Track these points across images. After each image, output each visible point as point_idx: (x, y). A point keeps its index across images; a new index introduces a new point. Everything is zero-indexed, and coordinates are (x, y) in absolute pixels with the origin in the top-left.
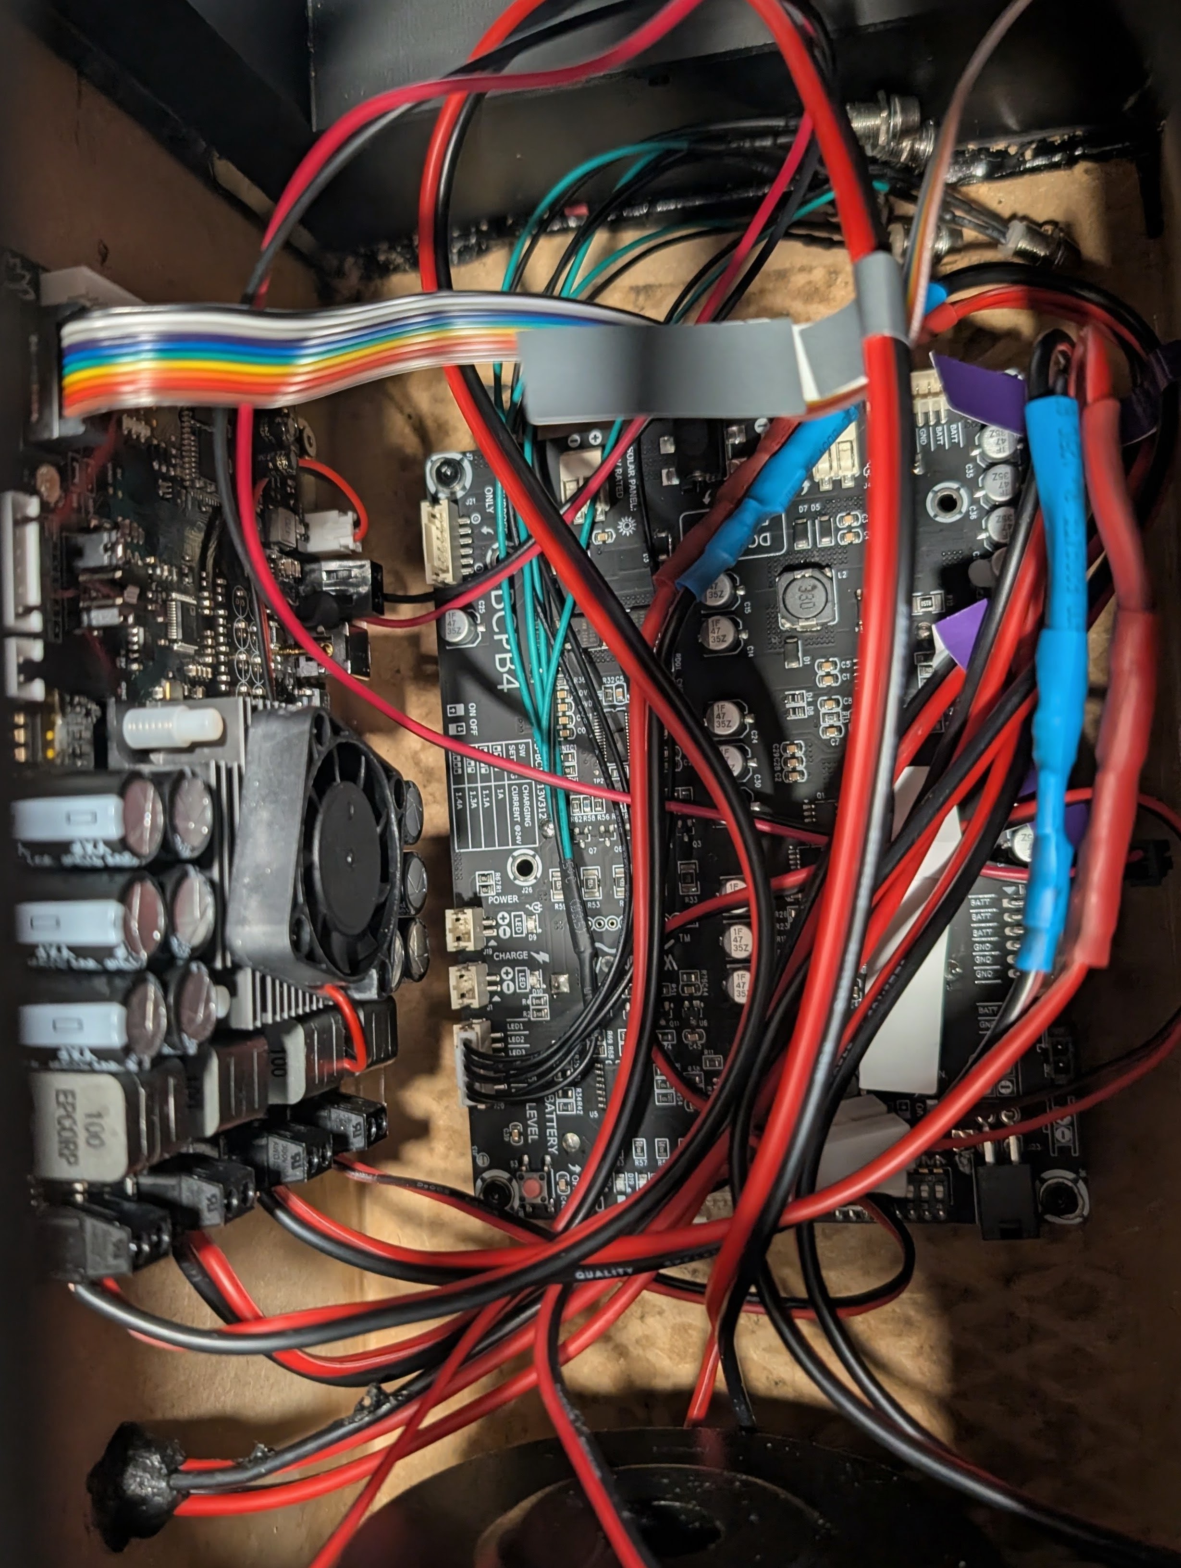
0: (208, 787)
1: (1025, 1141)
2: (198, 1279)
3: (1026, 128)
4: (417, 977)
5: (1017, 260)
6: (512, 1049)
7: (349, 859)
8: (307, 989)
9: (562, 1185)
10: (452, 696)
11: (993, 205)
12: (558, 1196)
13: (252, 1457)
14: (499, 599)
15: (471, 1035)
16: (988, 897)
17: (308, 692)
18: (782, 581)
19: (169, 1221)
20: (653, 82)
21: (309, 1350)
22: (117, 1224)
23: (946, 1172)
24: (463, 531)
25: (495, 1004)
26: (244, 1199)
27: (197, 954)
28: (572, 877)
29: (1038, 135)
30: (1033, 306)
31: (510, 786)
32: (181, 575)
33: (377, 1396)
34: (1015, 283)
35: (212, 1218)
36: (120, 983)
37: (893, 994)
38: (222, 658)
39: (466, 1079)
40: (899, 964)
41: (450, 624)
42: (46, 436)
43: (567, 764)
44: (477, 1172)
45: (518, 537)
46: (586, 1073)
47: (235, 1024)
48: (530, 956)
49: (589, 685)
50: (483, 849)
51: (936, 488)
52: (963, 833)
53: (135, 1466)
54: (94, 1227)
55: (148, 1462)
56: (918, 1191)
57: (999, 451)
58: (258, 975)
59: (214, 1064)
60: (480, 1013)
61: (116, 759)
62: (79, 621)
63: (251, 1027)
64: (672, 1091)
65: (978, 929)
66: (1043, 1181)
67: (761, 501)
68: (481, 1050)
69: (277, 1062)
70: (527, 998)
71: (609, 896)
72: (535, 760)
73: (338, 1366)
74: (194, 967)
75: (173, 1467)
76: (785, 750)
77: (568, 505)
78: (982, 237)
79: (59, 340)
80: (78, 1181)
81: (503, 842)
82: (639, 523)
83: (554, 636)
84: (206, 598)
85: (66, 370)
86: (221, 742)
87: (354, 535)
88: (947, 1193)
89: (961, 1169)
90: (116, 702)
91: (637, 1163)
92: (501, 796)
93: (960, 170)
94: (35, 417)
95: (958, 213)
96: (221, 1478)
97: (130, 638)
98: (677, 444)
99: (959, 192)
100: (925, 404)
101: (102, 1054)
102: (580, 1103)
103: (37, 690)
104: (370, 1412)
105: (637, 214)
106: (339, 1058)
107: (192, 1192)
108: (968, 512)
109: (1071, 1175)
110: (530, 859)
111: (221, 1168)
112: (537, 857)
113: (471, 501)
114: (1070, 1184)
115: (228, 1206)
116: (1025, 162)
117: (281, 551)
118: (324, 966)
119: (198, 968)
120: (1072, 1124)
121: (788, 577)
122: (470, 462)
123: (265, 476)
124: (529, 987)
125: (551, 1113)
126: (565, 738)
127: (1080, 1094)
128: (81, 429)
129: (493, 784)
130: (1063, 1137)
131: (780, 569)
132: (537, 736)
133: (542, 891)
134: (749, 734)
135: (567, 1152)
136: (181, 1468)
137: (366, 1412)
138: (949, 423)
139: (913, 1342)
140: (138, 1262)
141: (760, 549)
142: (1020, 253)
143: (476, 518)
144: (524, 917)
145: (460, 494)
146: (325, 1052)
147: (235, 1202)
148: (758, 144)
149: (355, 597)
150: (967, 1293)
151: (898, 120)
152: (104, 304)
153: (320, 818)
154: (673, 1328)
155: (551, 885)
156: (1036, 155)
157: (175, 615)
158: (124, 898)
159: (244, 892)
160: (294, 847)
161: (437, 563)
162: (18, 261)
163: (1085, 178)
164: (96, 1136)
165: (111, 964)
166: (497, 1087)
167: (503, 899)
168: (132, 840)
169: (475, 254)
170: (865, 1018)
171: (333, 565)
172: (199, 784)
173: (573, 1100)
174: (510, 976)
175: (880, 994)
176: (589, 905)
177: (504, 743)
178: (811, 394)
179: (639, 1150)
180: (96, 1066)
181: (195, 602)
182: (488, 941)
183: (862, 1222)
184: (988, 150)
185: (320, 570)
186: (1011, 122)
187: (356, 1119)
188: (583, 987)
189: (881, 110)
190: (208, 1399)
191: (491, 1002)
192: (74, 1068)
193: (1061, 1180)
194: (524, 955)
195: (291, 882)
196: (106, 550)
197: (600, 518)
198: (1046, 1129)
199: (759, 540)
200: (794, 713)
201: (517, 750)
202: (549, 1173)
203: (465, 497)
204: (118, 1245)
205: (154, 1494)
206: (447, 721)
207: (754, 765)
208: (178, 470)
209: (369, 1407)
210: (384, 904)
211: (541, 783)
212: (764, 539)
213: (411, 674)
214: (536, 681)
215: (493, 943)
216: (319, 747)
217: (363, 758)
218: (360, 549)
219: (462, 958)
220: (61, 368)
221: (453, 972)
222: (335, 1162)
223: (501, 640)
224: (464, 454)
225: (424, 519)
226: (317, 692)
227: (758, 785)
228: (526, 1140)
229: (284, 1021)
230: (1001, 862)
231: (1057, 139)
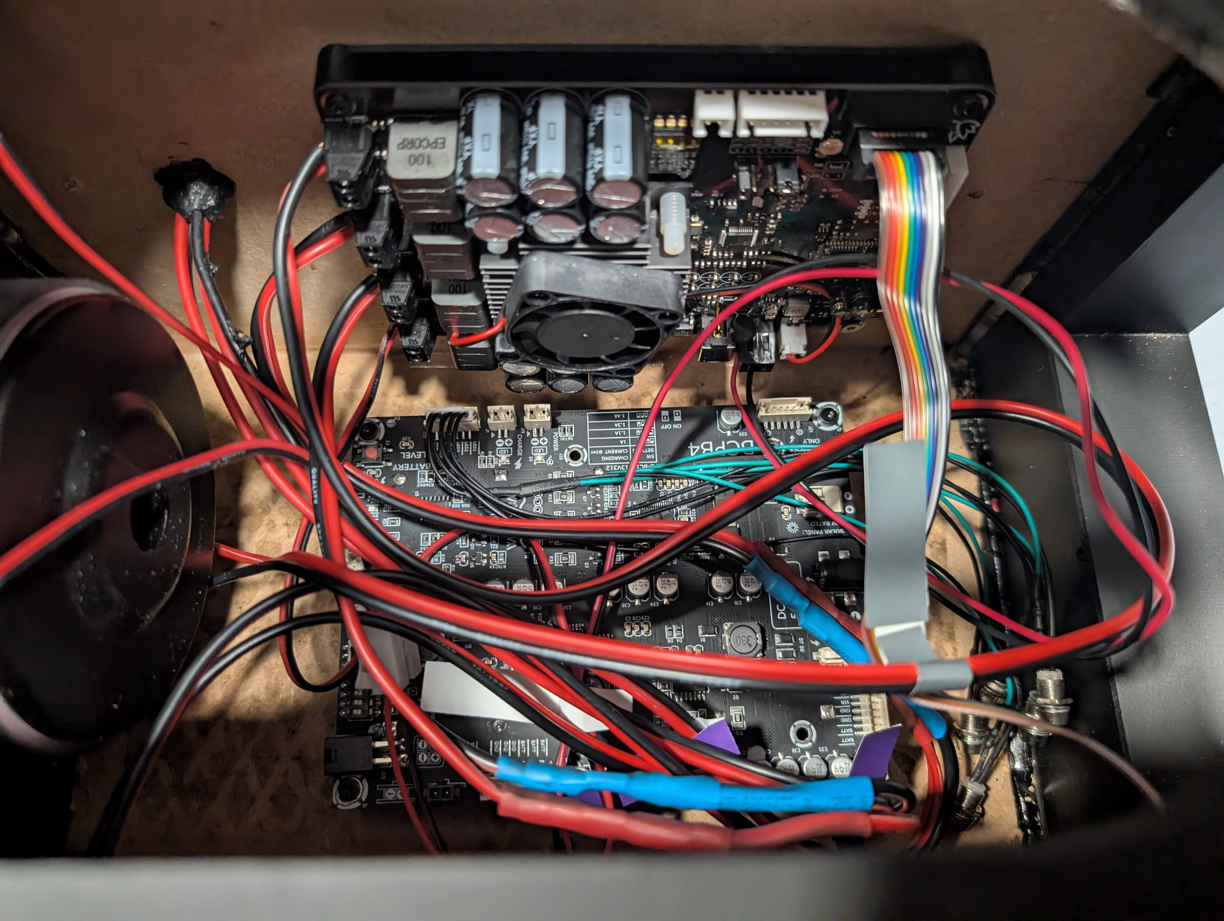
0: (634, 242)
1: (388, 770)
2: (323, 230)
3: (1045, 798)
4: (509, 384)
5: (960, 788)
6: (461, 444)
7: (585, 335)
8: (503, 306)
9: (373, 472)
10: (686, 414)
11: (995, 775)
12: (366, 470)
13: (210, 263)
14: (747, 445)
15: (471, 417)
16: (546, 751)
17: (692, 322)
18: (755, 625)
19: (360, 208)
20: (1080, 552)
21: (275, 300)
22: (360, 173)
23: (370, 717)
24: (792, 424)
25: (490, 434)
26: (372, 261)
27: (529, 230)
28: (569, 484)
29: (1040, 806)
30: (931, 796)
31: (628, 448)
32: (770, 237)
33: (244, 341)
34: (945, 785)
35: (361, 239)
36: (512, 176)
37: (485, 681)
38: (716, 263)
39: (443, 413)
40: (505, 686)
41: (733, 413)
42: (862, 140)
43: (641, 484)
44: (384, 420)
45: (787, 458)
46: (444, 490)
47: (483, 258)
48: (519, 457)
49: (691, 499)
50: (588, 430)
51: (812, 727)
52: (588, 733)
53: (208, 190)
54: (359, 159)
55: (210, 198)
56: (358, 698)
57: (835, 768)
58: (514, 273)
59: (459, 242)
60: (484, 425)
61: (654, 187)
62: (742, 164)
63: (481, 267)
64: (430, 544)
65: (526, 744)
66: (361, 780)
67: (807, 610)
68: (460, 423)
69: (458, 288)
70: (492, 454)
71: (556, 507)
72: (644, 464)
73: (265, 318)
74: (521, 227)
75: (206, 214)
76: (645, 623)
77: (807, 489)
78: (974, 767)
79: (924, 150)
80: (388, 153)
81: (593, 443)
82: (794, 536)
83: (722, 479)
84: (754, 253)
85: (904, 154)
86: (663, 254)
87: (791, 354)
88: (356, 718)
89: (371, 727)
90: (690, 188)
91: (385, 520)
92: (622, 442)
93: (1018, 754)
94: (875, 134)
95: (991, 750)
96: (198, 242)
97: (731, 200)
98: (844, 560)
99: (1004, 753)
100: (868, 722)
101: (467, 163)
102: (424, 485)
103: (700, 133)
104: (234, 337)
105: (993, 544)
106: (459, 329)
107: (379, 226)
108: (797, 747)
109: (364, 799)
110: (581, 459)
111: (393, 247)
112: (582, 464)
113: (811, 429)
114: (358, 797)
115: (367, 250)
116: (1023, 797)
117: (782, 307)
118: (518, 314)
119: (520, 230)
120: (397, 800)
121: (758, 629)
122: (836, 430)
123: (830, 296)
124: (499, 456)
125: (419, 467)
126: (657, 484)
127: (416, 805)
128: (866, 162)
129: (630, 437)
130: (389, 794)
131: (762, 624)
132: (659, 466)
133: (559, 465)
134: (657, 601)
135: (394, 476)
136: (205, 219)
137: (234, 334)
138: (855, 737)
139: (263, 695)
140: (335, 185)
141: (776, 612)
142: (964, 790)
143: (800, 432)
144: (544, 454)
145: (815, 423)
146: (463, 320)
147: (371, 254)
148: (1039, 620)
149: (752, 353)
150: (293, 732)
151: (1053, 711)
152: (946, 183)
153: (612, 315)
154: (279, 544)
155: (564, 471)
156: (1027, 803)
157: (744, 231)
158: (567, 179)
159: (567, 264)
160: (594, 296)
161: (771, 406)
162: (973, 131)
163: (1012, 836)
164: (416, 160)
165: (524, 171)
166: (437, 433)
167: (556, 441)
168: (602, 186)
169: (968, 441)
170: (471, 663)
171: (772, 341)
172: (637, 235)
173: (426, 481)
174: (507, 444)
175: (486, 673)
176: (550, 495)
177: (655, 445)
178: (880, 632)
179: (393, 521)
180: (460, 160)
181: (751, 246)
182: (529, 431)
183: (340, 662)
184: (1032, 772)
185: (769, 332)
186: (1049, 789)
187: (420, 341)
188: (498, 488)
189: (1059, 700)
190: (248, 242)
191: (491, 431)
192: (459, 146)
193: (361, 791)
194: (520, 453)
195: (573, 293)
196: (787, 183)
197: (798, 511)
198: (395, 783)
199: (782, 612)
200: (669, 630)
201: (650, 453)
202: (381, 464)
203: (813, 426)
204: (347, 173)
205: (189, 201)
206: (671, 410)
207: (636, 604)
208: (836, 237)
209: (237, 336)
210: (557, 360)
211: (629, 465)
212: (782, 615)
213: (701, 392)
214: (694, 467)
215: (528, 434)
216: (657, 316)
217: (649, 348)
218: (782, 358)
219: (519, 414)
220: (905, 151)
221: (510, 408)
222: (395, 326)
223: (721, 446)
224: (841, 426)
225: (800, 399)
226: (692, 327)
227: (624, 605)
228: (403, 451)
229: (484, 290)
230: (568, 760)
231: (1038, 818)
